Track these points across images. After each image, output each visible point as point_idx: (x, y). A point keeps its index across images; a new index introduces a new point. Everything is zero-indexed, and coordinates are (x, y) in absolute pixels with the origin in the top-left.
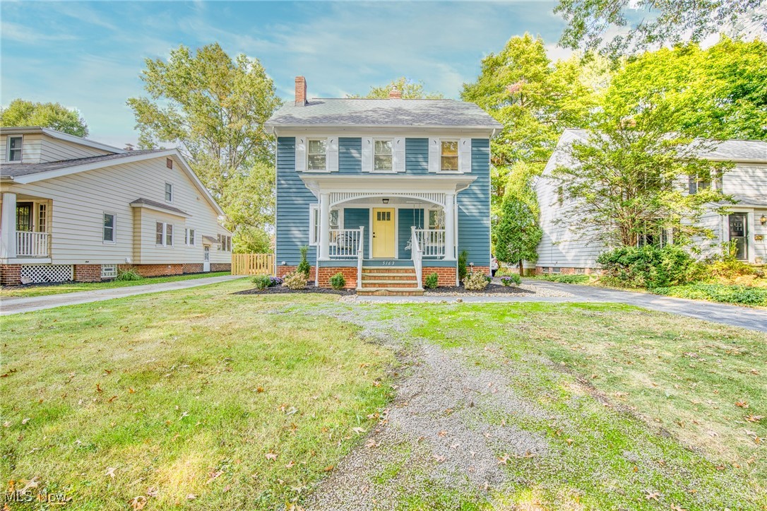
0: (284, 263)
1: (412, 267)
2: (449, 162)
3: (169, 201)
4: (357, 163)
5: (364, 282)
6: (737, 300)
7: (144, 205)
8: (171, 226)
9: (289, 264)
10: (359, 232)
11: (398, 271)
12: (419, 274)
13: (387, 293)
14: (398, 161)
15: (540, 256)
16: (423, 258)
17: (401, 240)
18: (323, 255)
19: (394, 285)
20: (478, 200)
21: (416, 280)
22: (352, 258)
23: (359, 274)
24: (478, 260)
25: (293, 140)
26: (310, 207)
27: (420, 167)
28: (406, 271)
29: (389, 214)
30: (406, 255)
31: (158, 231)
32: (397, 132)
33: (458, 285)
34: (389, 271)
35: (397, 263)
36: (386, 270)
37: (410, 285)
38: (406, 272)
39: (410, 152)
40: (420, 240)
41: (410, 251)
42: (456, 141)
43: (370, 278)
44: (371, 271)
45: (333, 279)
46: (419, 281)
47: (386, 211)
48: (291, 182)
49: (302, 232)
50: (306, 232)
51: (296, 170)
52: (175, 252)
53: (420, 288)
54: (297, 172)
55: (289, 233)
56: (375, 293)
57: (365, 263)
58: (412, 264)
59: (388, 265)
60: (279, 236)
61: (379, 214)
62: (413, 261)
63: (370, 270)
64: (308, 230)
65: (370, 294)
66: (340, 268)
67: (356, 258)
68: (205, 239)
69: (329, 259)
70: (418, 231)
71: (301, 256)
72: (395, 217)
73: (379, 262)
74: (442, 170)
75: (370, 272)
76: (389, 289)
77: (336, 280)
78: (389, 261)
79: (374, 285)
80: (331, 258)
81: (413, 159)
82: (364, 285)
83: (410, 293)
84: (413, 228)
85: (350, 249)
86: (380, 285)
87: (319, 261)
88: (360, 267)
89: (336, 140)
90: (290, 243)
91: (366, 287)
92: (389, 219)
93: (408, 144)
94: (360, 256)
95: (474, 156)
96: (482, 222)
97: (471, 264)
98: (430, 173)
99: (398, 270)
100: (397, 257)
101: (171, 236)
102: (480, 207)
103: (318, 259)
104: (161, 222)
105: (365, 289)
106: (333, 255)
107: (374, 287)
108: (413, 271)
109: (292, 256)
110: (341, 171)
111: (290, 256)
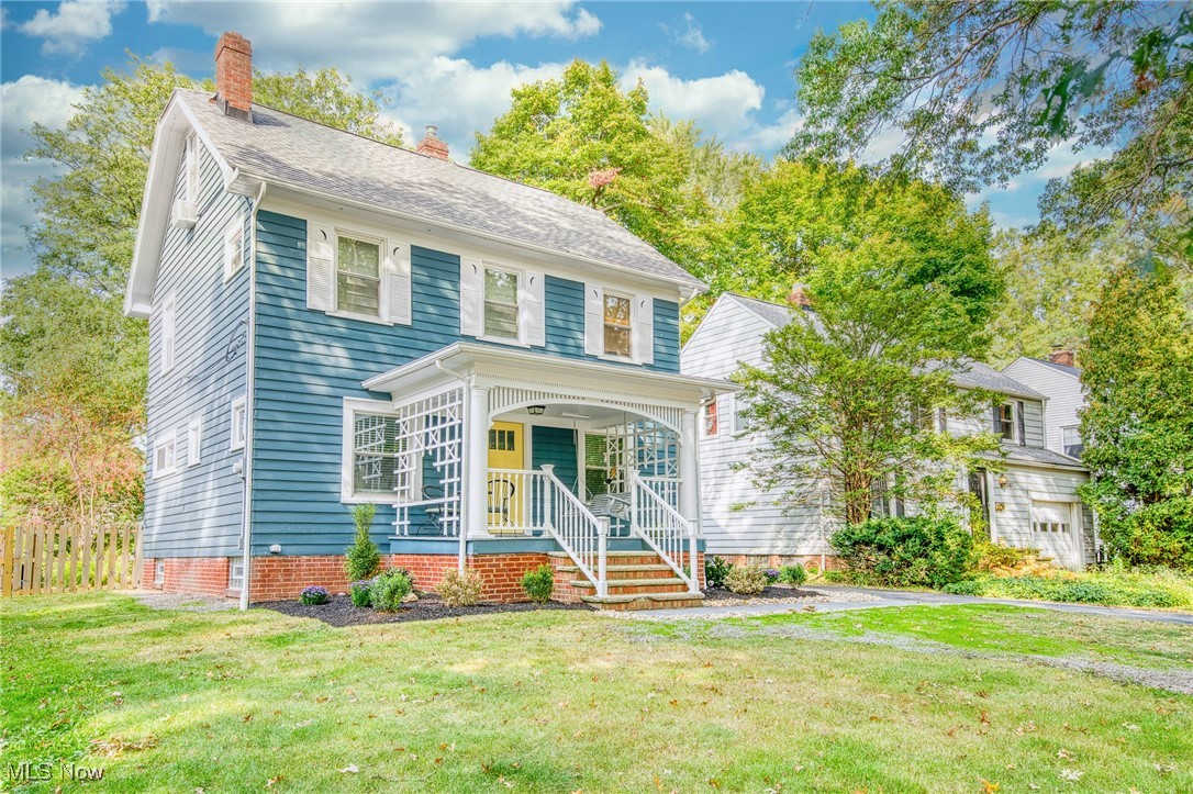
0: (275, 548)
1: (652, 552)
2: (616, 337)
4: (450, 312)
6: (1074, 598)
13: (650, 603)
14: (532, 322)
25: (301, 225)
26: (345, 405)
27: (571, 342)
29: (511, 435)
32: (533, 259)
39: (555, 306)
42: (628, 297)
47: (507, 428)
50: (333, 468)
51: (309, 306)
53: (696, 591)
54: (311, 311)
56: (631, 605)
64: (339, 464)
65: (623, 606)
72: (524, 445)
74: (605, 353)
80: (492, 533)
81: (560, 323)
82: (613, 589)
83: (684, 603)
89: (405, 251)
92: (511, 447)
93: (552, 289)
95: (657, 333)
98: (588, 356)
109: (299, 529)
110: (418, 325)
111: (290, 529)
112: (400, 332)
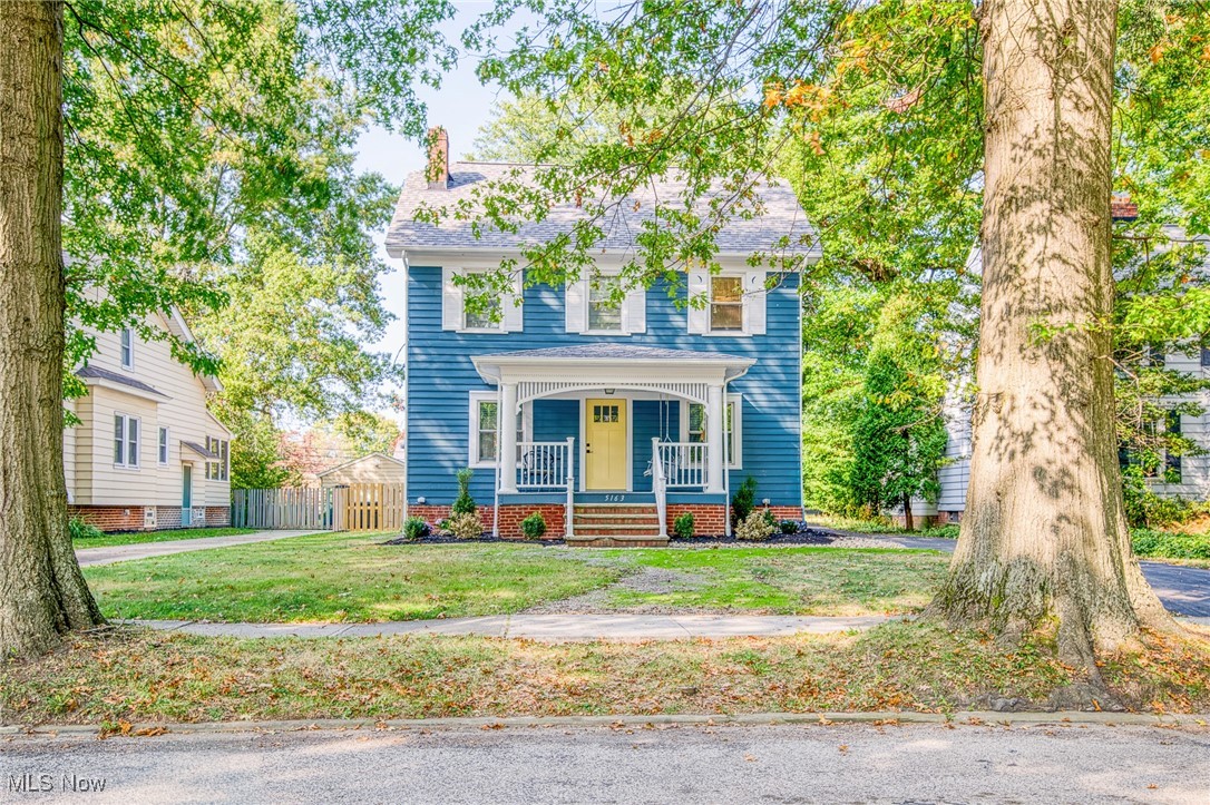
0: (421, 499)
1: (652, 505)
2: (725, 315)
3: (125, 367)
4: (556, 316)
5: (577, 526)
7: (102, 382)
8: (136, 421)
9: (431, 501)
10: (566, 448)
11: (630, 510)
12: (662, 514)
13: (613, 542)
14: (633, 314)
15: (946, 487)
16: (668, 490)
17: (638, 458)
18: (506, 485)
19: (623, 531)
20: (776, 384)
21: (658, 523)
22: (556, 490)
23: (569, 514)
24: (779, 495)
25: (437, 271)
26: (471, 397)
27: (668, 325)
28: (643, 510)
29: (615, 409)
30: (643, 483)
31: (117, 435)
33: (729, 534)
34: (615, 510)
35: (629, 498)
36: (611, 508)
37: (647, 531)
38: (643, 513)
40: (667, 459)
41: (650, 477)
42: (739, 276)
43: (586, 520)
44: (586, 510)
45: (527, 523)
46: (663, 526)
47: (610, 404)
48: (431, 351)
49: (456, 443)
50: (463, 444)
51: (444, 328)
52: (143, 479)
53: (663, 535)
54: (446, 332)
55: (427, 443)
56: (594, 543)
57: (578, 497)
58: (653, 499)
59: (613, 502)
60: (412, 450)
61: (597, 409)
62: (654, 494)
63: (585, 508)
64: (467, 440)
65: (587, 544)
66: (537, 506)
67: (565, 490)
68: (185, 450)
69: (517, 492)
70: (664, 444)
71: (460, 487)
72: (627, 416)
73: (600, 497)
74: (712, 329)
75: (585, 512)
76: (615, 537)
77: (532, 524)
78: (615, 495)
79: (592, 531)
80: (520, 490)
81: (660, 311)
82: (577, 531)
83: (648, 543)
84: (656, 441)
85: (552, 476)
86: (601, 531)
87: (499, 496)
88: (569, 504)
90: (433, 464)
91: (579, 534)
92: (615, 419)
94: (570, 486)
95: (771, 305)
96: (783, 425)
97: (766, 501)
98: (690, 335)
99: (629, 508)
100: (630, 489)
101: (135, 444)
102: (778, 397)
103: (497, 492)
104: (121, 415)
105: (579, 537)
106: (522, 486)
107: (592, 534)
108: (655, 510)
109: (439, 486)
110: (528, 330)
111: (433, 487)
112: (515, 337)
